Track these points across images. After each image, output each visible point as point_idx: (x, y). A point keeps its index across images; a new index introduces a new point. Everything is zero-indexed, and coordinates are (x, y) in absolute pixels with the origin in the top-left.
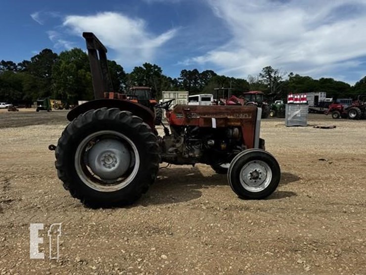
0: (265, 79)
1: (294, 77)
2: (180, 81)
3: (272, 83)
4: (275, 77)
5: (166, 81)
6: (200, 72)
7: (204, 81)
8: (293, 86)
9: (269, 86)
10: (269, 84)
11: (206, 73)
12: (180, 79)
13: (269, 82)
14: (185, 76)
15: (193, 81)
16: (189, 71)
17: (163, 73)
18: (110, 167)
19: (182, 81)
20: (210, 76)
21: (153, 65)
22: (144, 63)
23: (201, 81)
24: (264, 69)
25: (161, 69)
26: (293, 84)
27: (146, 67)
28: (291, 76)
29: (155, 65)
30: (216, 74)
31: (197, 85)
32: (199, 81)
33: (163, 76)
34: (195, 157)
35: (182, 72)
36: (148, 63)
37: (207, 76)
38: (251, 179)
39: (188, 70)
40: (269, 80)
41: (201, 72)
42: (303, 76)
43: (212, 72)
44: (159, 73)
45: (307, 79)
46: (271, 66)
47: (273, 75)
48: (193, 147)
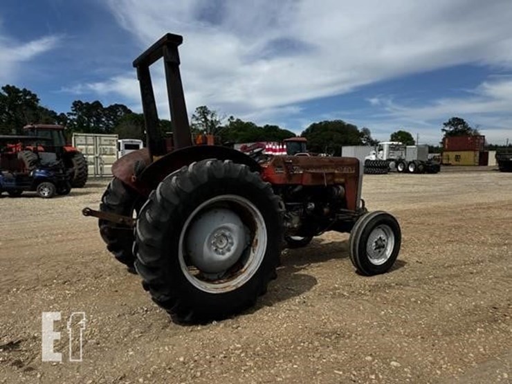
0: (200, 122)
1: (235, 123)
2: (71, 117)
3: (209, 128)
4: (212, 121)
5: (48, 117)
6: (105, 105)
7: (112, 120)
8: (235, 134)
9: (205, 133)
10: (205, 130)
11: (114, 108)
12: (72, 114)
13: (205, 127)
14: (80, 109)
15: (95, 119)
16: (87, 104)
17: (41, 104)
18: (223, 254)
19: (76, 117)
20: (121, 113)
21: (21, 90)
22: (5, 86)
23: (106, 120)
24: (197, 109)
25: (38, 97)
26: (234, 131)
27: (7, 93)
28: (232, 121)
29: (25, 90)
30: (130, 111)
31: (101, 125)
32: (103, 119)
33: (42, 109)
34: (293, 228)
35: (74, 104)
36: (11, 85)
37: (117, 113)
38: (375, 249)
39: (84, 102)
40: (205, 124)
41: (107, 107)
42: (245, 121)
43: (124, 108)
44: (33, 103)
45: (250, 125)
46: (207, 107)
47: (209, 117)
48: (290, 213)
